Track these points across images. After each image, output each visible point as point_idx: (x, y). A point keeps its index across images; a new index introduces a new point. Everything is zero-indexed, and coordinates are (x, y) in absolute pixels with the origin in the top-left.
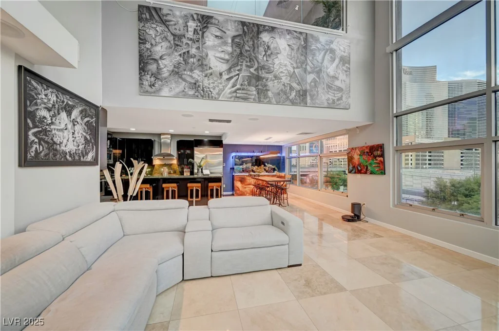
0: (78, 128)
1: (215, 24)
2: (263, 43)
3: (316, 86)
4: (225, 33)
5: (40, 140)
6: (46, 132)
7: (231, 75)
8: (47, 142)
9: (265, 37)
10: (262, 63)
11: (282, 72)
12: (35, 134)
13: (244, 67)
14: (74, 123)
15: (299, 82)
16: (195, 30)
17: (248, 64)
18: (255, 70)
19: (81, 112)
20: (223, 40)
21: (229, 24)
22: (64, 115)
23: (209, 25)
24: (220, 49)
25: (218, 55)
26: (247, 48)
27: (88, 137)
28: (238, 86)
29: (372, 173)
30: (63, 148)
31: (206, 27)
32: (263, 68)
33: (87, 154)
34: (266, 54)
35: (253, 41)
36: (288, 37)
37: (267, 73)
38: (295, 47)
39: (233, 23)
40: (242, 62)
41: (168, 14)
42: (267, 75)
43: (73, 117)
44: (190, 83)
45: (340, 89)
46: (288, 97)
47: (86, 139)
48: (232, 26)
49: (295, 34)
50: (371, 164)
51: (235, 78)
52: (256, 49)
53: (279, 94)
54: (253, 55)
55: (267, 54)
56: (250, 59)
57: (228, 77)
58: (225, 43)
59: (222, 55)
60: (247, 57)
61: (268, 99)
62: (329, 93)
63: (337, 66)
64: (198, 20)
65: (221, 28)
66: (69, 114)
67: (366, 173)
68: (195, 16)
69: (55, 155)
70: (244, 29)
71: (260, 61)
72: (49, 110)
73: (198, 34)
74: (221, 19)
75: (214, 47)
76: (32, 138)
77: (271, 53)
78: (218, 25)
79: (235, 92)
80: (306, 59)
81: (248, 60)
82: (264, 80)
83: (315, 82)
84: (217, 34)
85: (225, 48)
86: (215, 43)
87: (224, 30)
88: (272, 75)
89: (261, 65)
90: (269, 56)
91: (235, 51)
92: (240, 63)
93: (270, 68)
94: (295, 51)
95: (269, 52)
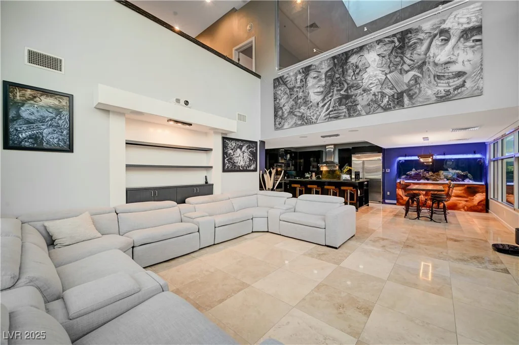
0: (246, 154)
1: (313, 69)
2: (351, 65)
3: (417, 83)
4: (320, 72)
5: (229, 162)
6: (231, 158)
7: (325, 102)
8: (232, 163)
9: (353, 59)
10: (351, 83)
11: (371, 84)
12: (227, 160)
13: (335, 92)
14: (243, 152)
15: (393, 87)
16: (301, 80)
17: (339, 88)
18: (344, 91)
19: (247, 147)
20: (318, 78)
21: (323, 63)
22: (239, 150)
23: (309, 72)
24: (317, 86)
25: (316, 91)
26: (337, 76)
27: (251, 158)
28: (331, 109)
30: (238, 164)
31: (308, 74)
32: (352, 86)
33: (250, 166)
34: (354, 74)
35: (343, 68)
36: (378, 47)
37: (355, 90)
38: (387, 53)
39: (326, 62)
41: (287, 77)
42: (356, 92)
43: (243, 150)
44: (299, 116)
45: (461, 74)
46: (379, 105)
47: (250, 159)
48: (325, 64)
49: (387, 40)
51: (328, 104)
52: (345, 73)
53: (369, 105)
54: (342, 79)
55: (356, 73)
56: (340, 83)
57: (323, 104)
58: (320, 80)
59: (319, 90)
60: (337, 83)
61: (358, 112)
62: (439, 85)
63: (454, 47)
64: (303, 72)
65: (317, 70)
66: (241, 149)
68: (301, 71)
69: (235, 167)
70: (334, 62)
71: (349, 82)
72: (232, 150)
73: (303, 81)
74: (317, 63)
75: (313, 86)
76: (226, 161)
77: (360, 71)
78: (315, 69)
79: (329, 114)
80: (402, 59)
81: (338, 85)
82: (353, 97)
83: (416, 79)
84: (315, 76)
85: (320, 83)
86: (314, 83)
87: (319, 70)
88: (361, 89)
89: (350, 85)
90: (358, 74)
91: (327, 82)
92: (332, 91)
93: (358, 84)
94: (387, 57)
95: (358, 71)
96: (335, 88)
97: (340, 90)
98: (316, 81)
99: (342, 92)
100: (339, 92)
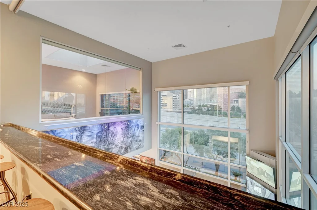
2: (111, 132)
3: (132, 143)
4: (93, 132)
9: (112, 128)
10: (110, 141)
11: (118, 142)
13: (102, 147)
15: (125, 144)
16: (77, 136)
17: (104, 144)
18: (107, 146)
20: (92, 137)
21: (95, 127)
23: (84, 131)
24: (90, 142)
26: (103, 136)
31: (83, 133)
32: (111, 143)
35: (106, 132)
36: (121, 125)
38: (124, 129)
41: (61, 132)
42: (112, 146)
45: (140, 141)
46: (121, 153)
48: (96, 128)
49: (124, 122)
52: (108, 135)
53: (117, 153)
54: (106, 139)
55: (112, 136)
58: (93, 138)
59: (92, 145)
60: (103, 141)
62: (136, 144)
63: (140, 131)
64: (79, 130)
68: (77, 129)
70: (102, 128)
71: (109, 141)
73: (79, 138)
74: (91, 126)
75: (87, 142)
77: (114, 135)
78: (89, 130)
80: (128, 132)
81: (104, 142)
82: (111, 149)
83: (131, 141)
84: (89, 135)
85: (93, 140)
86: (88, 140)
87: (92, 131)
88: (114, 145)
89: (109, 143)
90: (113, 137)
91: (97, 140)
92: (100, 146)
93: (113, 142)
94: (124, 130)
95: (113, 135)
96: (102, 144)
98: (89, 138)
99: (106, 147)
100: (104, 147)
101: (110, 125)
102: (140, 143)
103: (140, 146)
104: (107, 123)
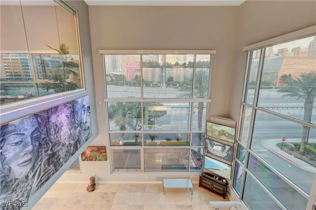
1: (12, 131)
2: (52, 125)
3: (80, 134)
4: (24, 134)
7: (35, 170)
9: (53, 119)
10: (54, 141)
11: (65, 139)
13: (44, 154)
17: (46, 149)
18: (51, 150)
20: (23, 143)
21: (25, 122)
23: (5, 137)
24: (22, 154)
25: (22, 161)
26: (43, 136)
28: (42, 174)
29: (99, 160)
32: (55, 144)
34: (55, 132)
36: (65, 110)
37: (58, 146)
38: (69, 115)
39: (28, 120)
40: (42, 151)
42: (58, 148)
46: (70, 153)
48: (27, 123)
49: (68, 105)
50: (99, 156)
51: (39, 170)
52: (49, 132)
53: (66, 156)
54: (48, 139)
55: (56, 131)
56: (46, 144)
57: (33, 174)
58: (26, 145)
59: (25, 158)
60: (44, 145)
61: (61, 165)
62: (85, 134)
63: (86, 114)
65: (19, 132)
67: (96, 160)
70: (38, 121)
71: (52, 140)
74: (16, 122)
75: (16, 156)
77: (59, 129)
78: (15, 131)
79: (41, 180)
80: (75, 120)
81: (45, 146)
82: (57, 153)
83: (80, 132)
84: (17, 141)
85: (27, 149)
86: (17, 151)
87: (22, 132)
88: (61, 145)
89: (53, 143)
90: (58, 132)
91: (34, 146)
92: (40, 154)
93: (59, 140)
94: (69, 118)
95: (57, 129)
96: (43, 150)
97: (47, 150)
98: (18, 148)
99: (49, 152)
100: (46, 153)
101: (50, 112)
102: (88, 132)
103: (89, 135)
104: (46, 111)
